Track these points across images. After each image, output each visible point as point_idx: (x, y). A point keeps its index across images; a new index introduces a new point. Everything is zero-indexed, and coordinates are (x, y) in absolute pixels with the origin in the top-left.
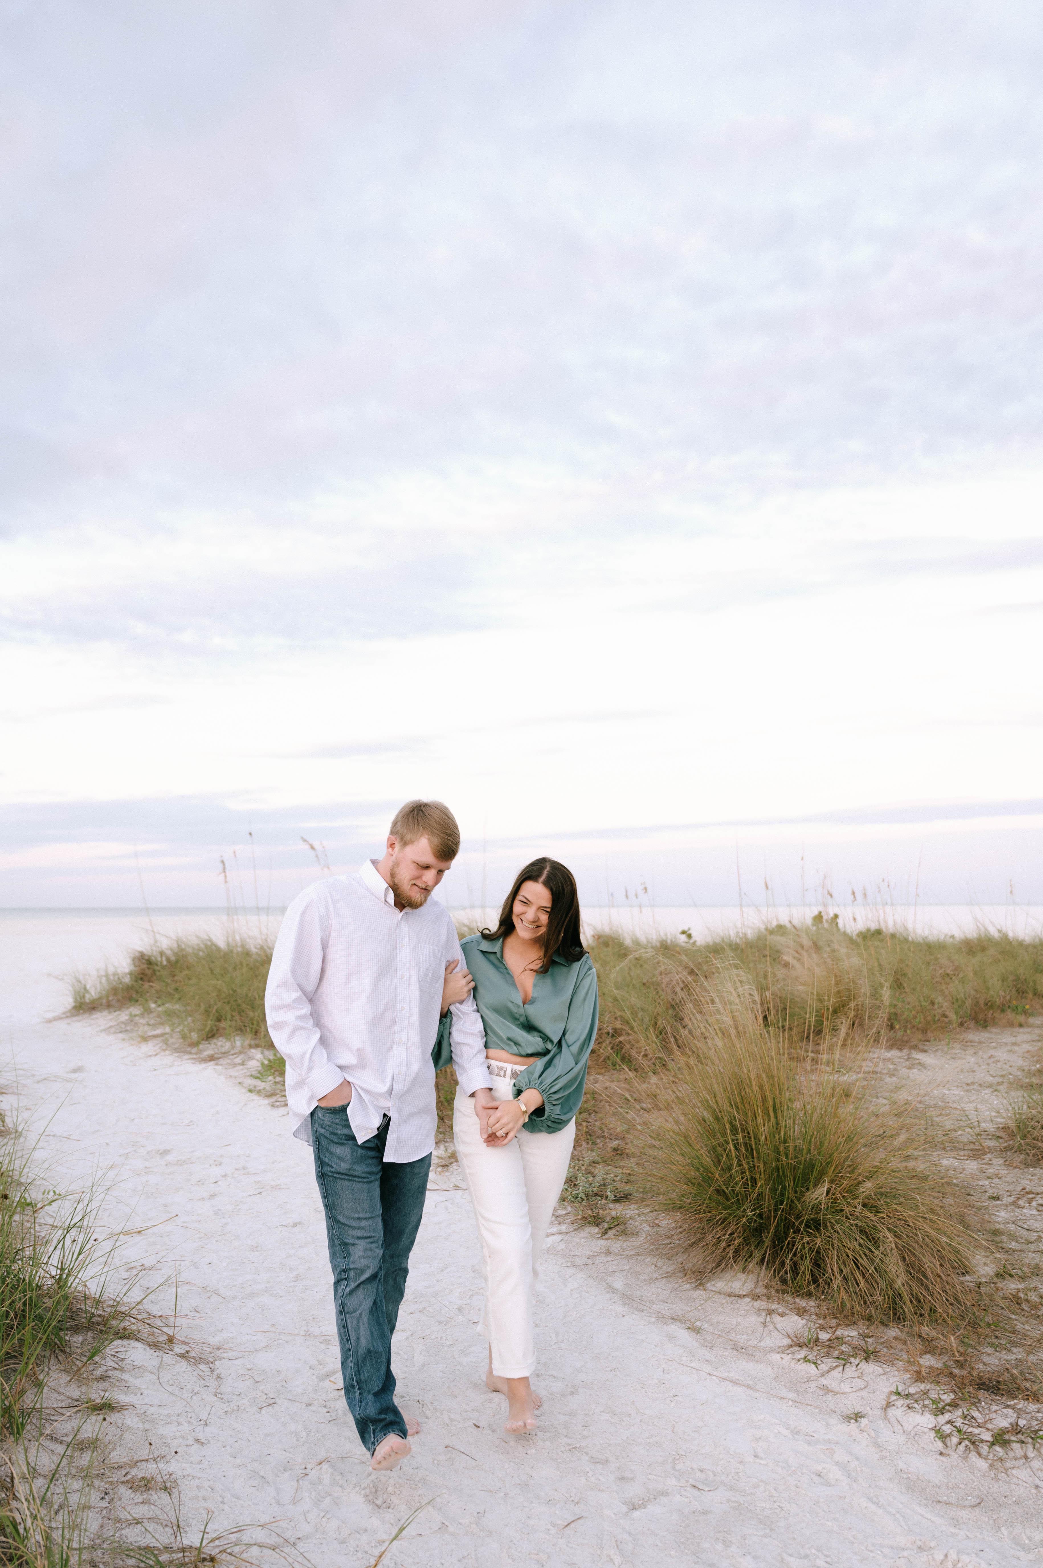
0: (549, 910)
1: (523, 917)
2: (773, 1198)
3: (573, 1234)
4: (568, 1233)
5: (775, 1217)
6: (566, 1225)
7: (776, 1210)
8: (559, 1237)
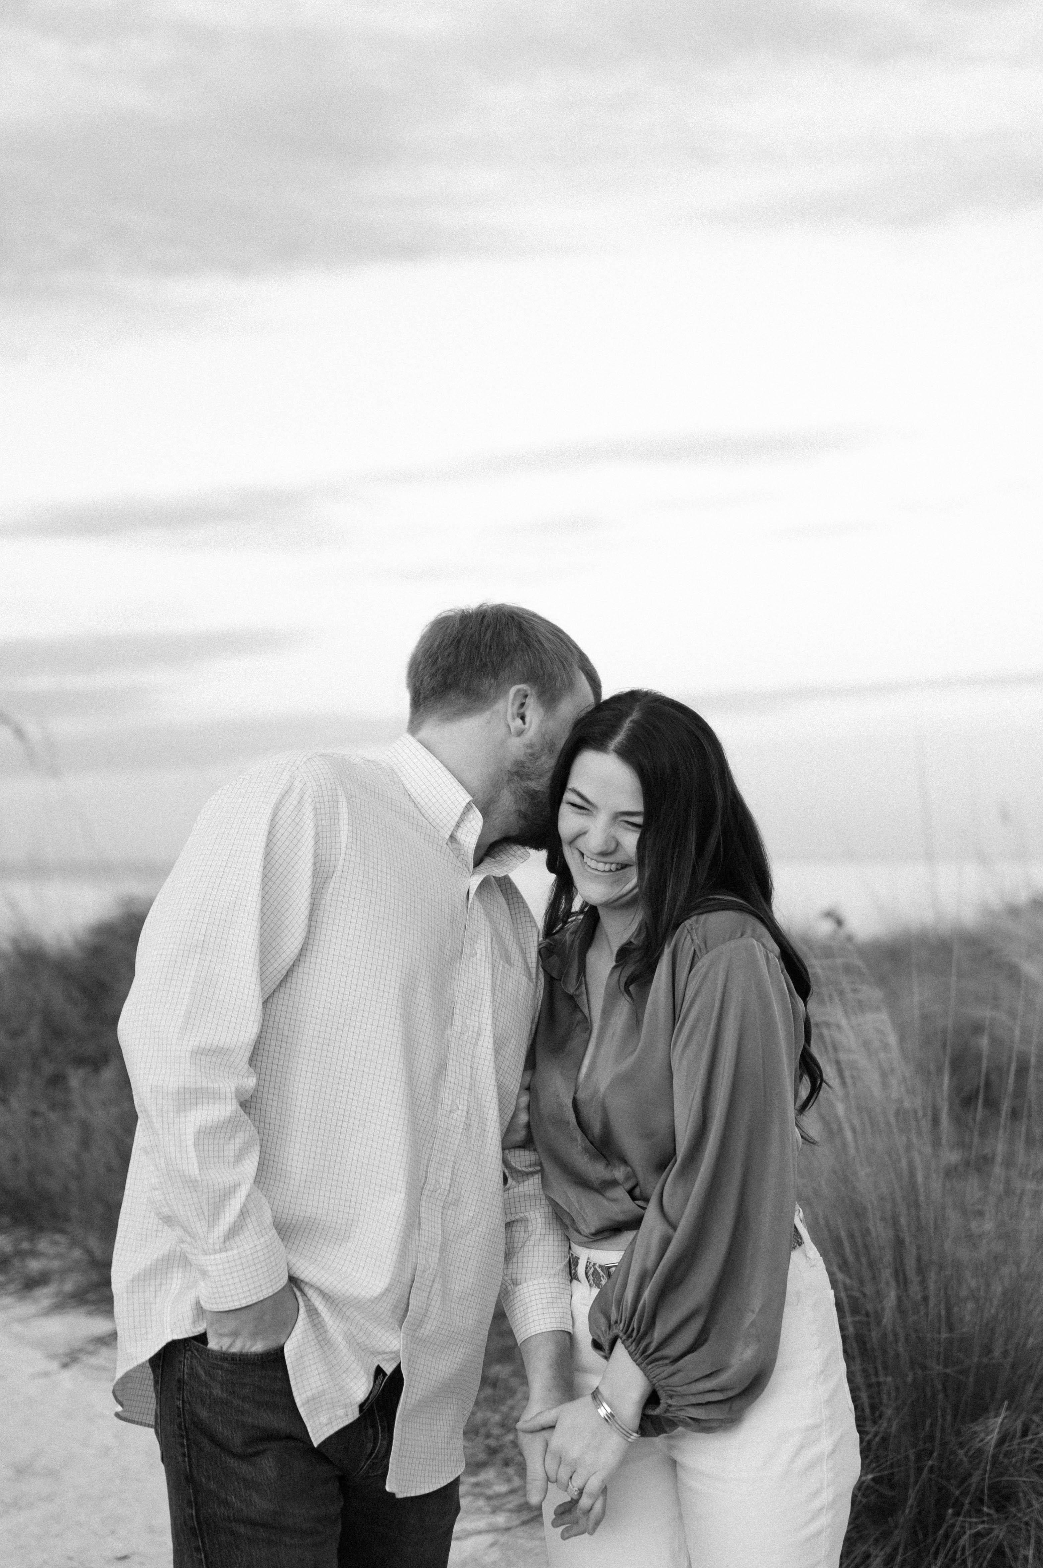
0: (639, 820)
1: (581, 843)
2: (914, 1446)
3: (520, 1532)
4: (508, 1529)
5: (916, 1482)
6: (508, 1514)
7: (919, 1470)
8: (488, 1538)
